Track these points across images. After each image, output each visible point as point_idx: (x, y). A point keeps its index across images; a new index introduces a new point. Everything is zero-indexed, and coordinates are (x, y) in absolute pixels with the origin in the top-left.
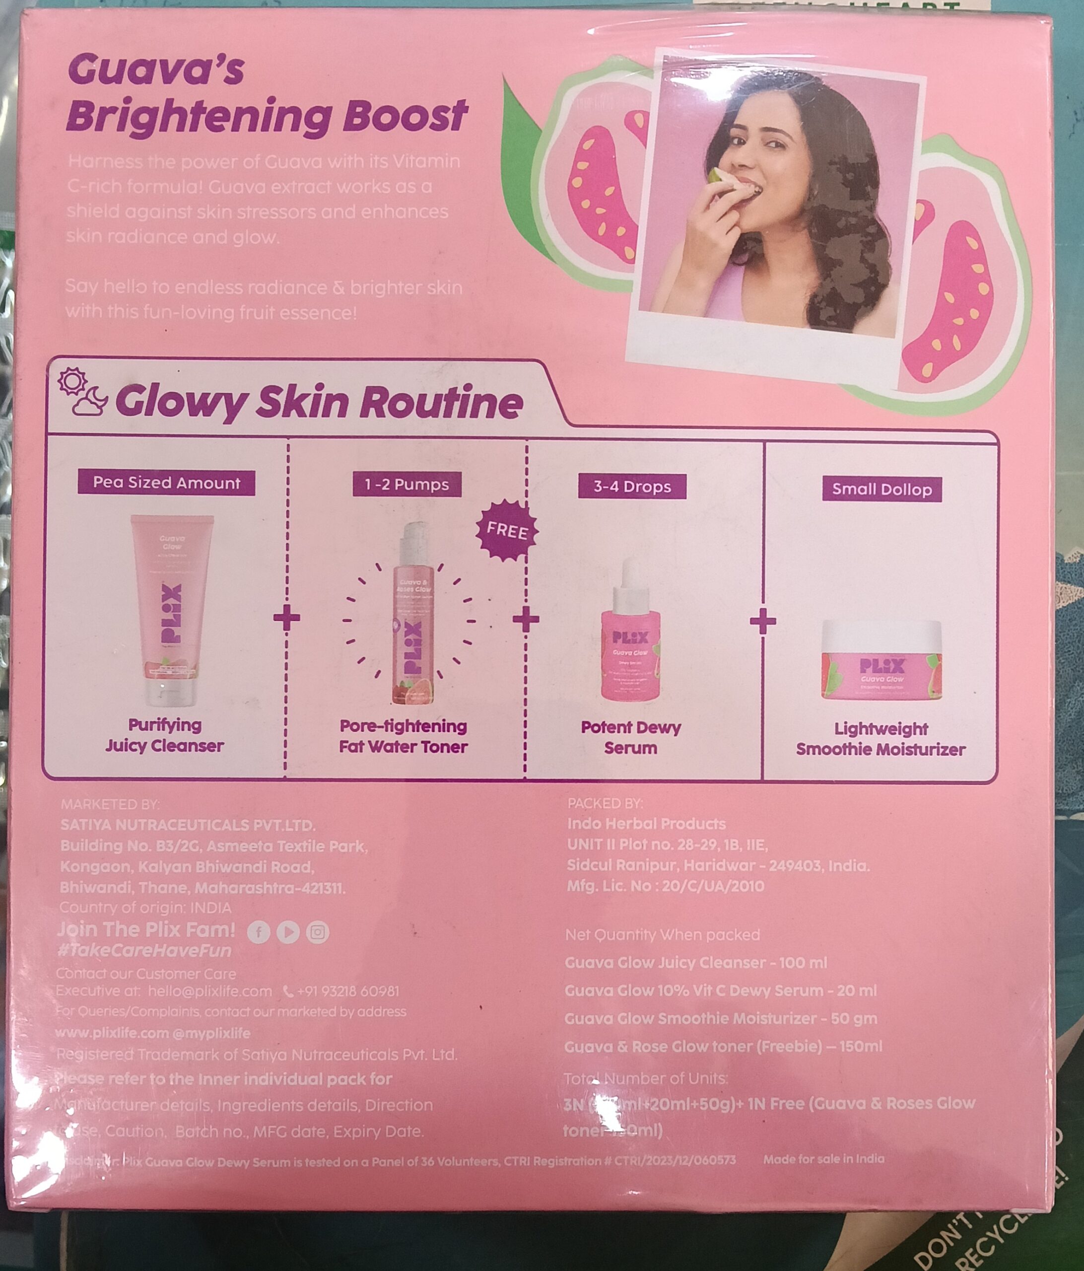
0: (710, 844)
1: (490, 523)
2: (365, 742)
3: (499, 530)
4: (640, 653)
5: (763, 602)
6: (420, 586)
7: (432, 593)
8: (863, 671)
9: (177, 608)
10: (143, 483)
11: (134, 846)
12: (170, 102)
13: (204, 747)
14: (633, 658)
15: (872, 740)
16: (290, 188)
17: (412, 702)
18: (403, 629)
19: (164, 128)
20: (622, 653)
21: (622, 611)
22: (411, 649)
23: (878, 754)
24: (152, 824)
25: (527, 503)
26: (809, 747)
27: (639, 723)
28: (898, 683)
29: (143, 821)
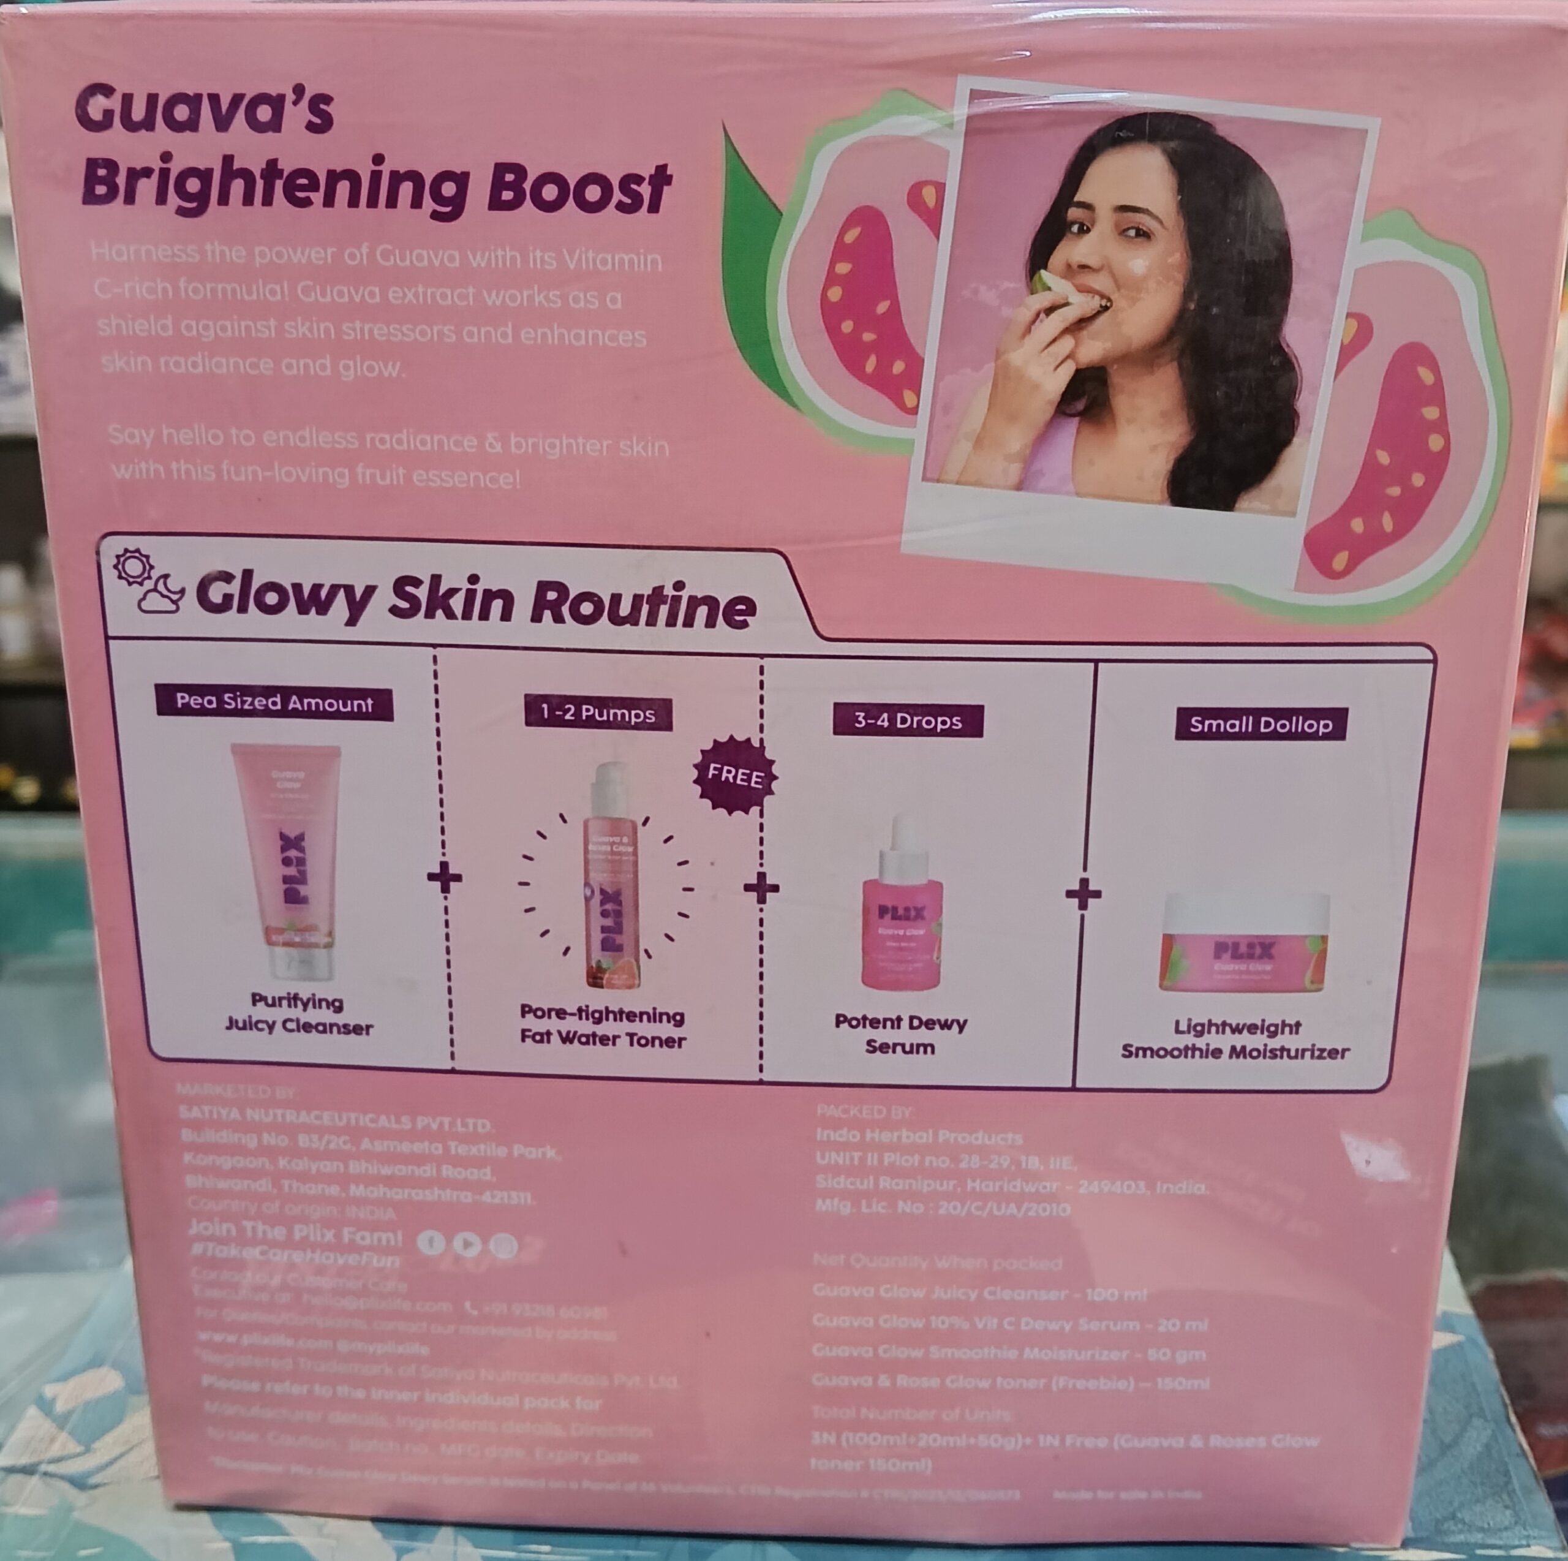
0: (1002, 1162)
1: (712, 766)
2: (554, 1031)
3: (724, 775)
4: (915, 932)
5: (1085, 869)
6: (618, 844)
7: (635, 853)
8: (1217, 956)
9: (301, 862)
10: (243, 702)
11: (269, 1139)
12: (228, 160)
13: (346, 1029)
14: (904, 938)
15: (1225, 1041)
16: (416, 295)
17: (612, 986)
18: (598, 897)
19: (224, 200)
20: (890, 932)
21: (890, 880)
22: (609, 922)
23: (1231, 1057)
24: (291, 1116)
25: (762, 741)
26: (1138, 1049)
27: (912, 1018)
28: (1264, 972)
29: (279, 1112)
